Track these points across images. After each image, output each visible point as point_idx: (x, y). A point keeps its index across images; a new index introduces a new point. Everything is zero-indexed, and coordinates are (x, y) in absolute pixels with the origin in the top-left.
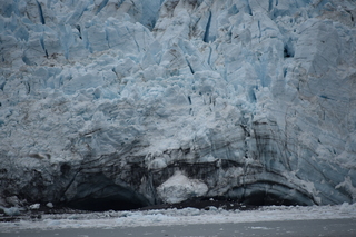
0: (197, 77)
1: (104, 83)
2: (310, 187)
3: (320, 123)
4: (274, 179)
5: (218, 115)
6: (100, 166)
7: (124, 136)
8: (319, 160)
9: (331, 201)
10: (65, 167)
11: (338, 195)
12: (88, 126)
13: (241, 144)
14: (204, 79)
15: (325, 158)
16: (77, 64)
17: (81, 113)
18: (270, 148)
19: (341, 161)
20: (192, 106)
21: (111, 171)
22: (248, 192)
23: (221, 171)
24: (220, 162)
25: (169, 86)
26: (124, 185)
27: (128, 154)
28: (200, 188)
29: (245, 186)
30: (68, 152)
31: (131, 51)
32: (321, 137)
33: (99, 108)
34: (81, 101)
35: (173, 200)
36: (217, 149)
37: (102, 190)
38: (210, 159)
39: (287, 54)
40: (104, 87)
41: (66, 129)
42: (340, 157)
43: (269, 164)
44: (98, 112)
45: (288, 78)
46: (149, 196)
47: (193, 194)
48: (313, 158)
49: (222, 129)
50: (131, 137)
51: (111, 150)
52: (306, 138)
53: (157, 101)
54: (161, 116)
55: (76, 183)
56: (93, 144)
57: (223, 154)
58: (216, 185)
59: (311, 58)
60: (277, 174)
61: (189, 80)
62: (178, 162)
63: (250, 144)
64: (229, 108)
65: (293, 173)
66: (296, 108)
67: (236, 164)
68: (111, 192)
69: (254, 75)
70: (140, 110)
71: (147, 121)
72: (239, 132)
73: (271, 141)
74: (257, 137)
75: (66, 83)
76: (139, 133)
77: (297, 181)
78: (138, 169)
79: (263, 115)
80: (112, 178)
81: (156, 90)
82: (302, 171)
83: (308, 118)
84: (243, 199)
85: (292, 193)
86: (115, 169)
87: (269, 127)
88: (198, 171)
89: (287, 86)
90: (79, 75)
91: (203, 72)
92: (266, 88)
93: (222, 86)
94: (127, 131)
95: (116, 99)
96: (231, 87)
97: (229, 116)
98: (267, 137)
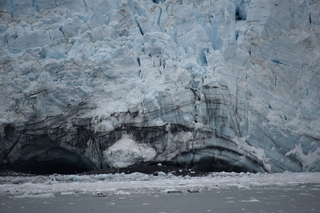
0: (147, 39)
1: (51, 42)
2: (260, 154)
3: (271, 89)
4: (223, 145)
5: (167, 79)
6: (46, 128)
7: (70, 98)
8: (270, 126)
10: (9, 128)
11: (288, 163)
12: (33, 86)
13: (191, 108)
14: (154, 41)
15: (276, 124)
16: (23, 22)
17: (26, 72)
18: (221, 113)
19: (292, 128)
20: (141, 68)
21: (57, 134)
22: (197, 157)
23: (170, 135)
24: (169, 126)
25: (118, 47)
26: (69, 148)
27: (75, 116)
28: (148, 153)
29: (194, 151)
30: (12, 112)
31: (78, 10)
32: (272, 103)
33: (45, 68)
34: (26, 60)
35: (120, 164)
36: (167, 113)
37: (47, 152)
38: (159, 123)
39: (239, 17)
40: (51, 46)
41: (10, 89)
42: (291, 123)
43: (219, 129)
44: (44, 73)
45: (239, 41)
46: (95, 160)
47: (141, 158)
48: (264, 124)
49: (172, 92)
50: (78, 99)
51: (57, 111)
52: (257, 103)
53: (105, 62)
54: (110, 78)
55: (19, 145)
56: (39, 105)
57: (172, 118)
58: (164, 150)
59: (264, 21)
60: (227, 139)
61: (138, 41)
62: (125, 125)
63: (200, 108)
64: (180, 70)
65: (244, 139)
66: (248, 72)
67: (186, 129)
68: (56, 155)
69: (205, 37)
70: (87, 71)
71: (94, 82)
72: (189, 95)
73: (222, 106)
74: (208, 101)
75: (11, 41)
76: (85, 94)
77: (246, 147)
78: (85, 132)
79: (214, 79)
80: (57, 141)
81: (105, 51)
82: (252, 137)
83: (259, 83)
84: (192, 164)
85: (242, 160)
86: (61, 131)
87: (219, 91)
88: (146, 134)
89: (239, 50)
90: (25, 33)
91: (153, 33)
92: (217, 52)
93: (172, 48)
94: (73, 92)
95: (62, 59)
96: (181, 49)
97: (180, 79)
98: (217, 102)
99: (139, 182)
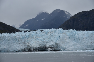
2: (62, 49)
3: (62, 43)
4: (58, 49)
7: (44, 44)
9: (63, 51)
10: (39, 47)
12: (41, 43)
14: (52, 39)
15: (63, 47)
16: (40, 38)
20: (51, 42)
28: (51, 49)
31: (45, 37)
32: (63, 45)
34: (40, 41)
35: (49, 50)
38: (52, 47)
39: (59, 37)
40: (42, 40)
41: (39, 44)
43: (58, 47)
45: (60, 39)
46: (47, 50)
49: (54, 44)
51: (43, 46)
52: (61, 45)
54: (48, 43)
55: (40, 49)
56: (41, 45)
57: (54, 46)
58: (53, 49)
59: (62, 37)
61: (50, 39)
62: (49, 47)
63: (56, 45)
64: (54, 42)
65: (60, 48)
66: (60, 42)
68: (43, 50)
69: (56, 39)
70: (46, 42)
73: (58, 45)
76: (46, 44)
78: (46, 47)
79: (57, 43)
81: (47, 40)
84: (55, 50)
85: (60, 50)
86: (43, 47)
92: (58, 40)
93: (54, 40)
95: (44, 41)
99: (51, 52)
